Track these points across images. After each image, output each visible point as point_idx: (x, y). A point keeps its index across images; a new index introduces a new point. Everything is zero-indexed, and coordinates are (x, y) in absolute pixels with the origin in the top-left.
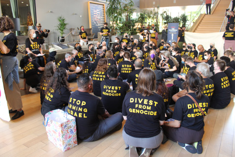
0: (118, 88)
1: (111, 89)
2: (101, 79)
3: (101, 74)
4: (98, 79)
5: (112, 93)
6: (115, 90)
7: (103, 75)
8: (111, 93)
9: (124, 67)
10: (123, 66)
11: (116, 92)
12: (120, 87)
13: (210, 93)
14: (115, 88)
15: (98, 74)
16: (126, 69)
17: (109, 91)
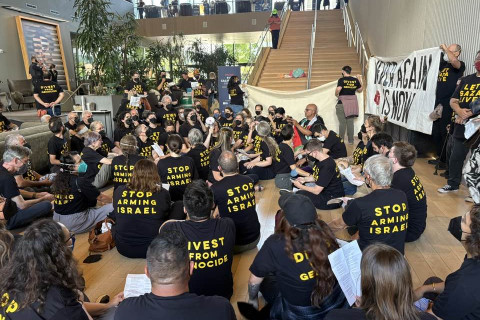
0: (219, 242)
1: (201, 250)
2: (146, 211)
3: (145, 198)
4: (138, 211)
5: (206, 261)
6: (213, 250)
7: (150, 199)
8: (203, 260)
9: (174, 173)
10: (170, 170)
11: (215, 254)
12: (221, 239)
13: (399, 225)
14: (211, 245)
15: (134, 197)
16: (179, 177)
17: (198, 256)
